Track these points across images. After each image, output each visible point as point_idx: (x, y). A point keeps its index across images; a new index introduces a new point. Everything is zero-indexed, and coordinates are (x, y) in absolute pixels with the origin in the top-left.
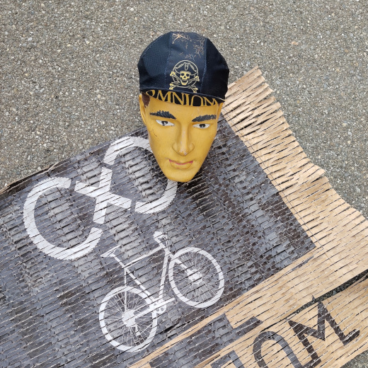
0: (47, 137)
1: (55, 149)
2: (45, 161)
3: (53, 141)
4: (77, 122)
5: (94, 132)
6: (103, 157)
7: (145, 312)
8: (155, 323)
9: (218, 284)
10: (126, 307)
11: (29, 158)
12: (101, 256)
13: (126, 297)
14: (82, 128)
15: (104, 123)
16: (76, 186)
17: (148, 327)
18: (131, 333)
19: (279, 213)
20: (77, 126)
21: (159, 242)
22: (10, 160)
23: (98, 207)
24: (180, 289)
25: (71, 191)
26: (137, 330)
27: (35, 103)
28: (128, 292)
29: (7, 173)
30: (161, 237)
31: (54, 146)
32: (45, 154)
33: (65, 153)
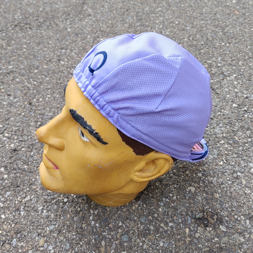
0: (16, 137)
1: (23, 147)
2: (10, 161)
3: (22, 141)
27: (8, 110)
31: (23, 145)
32: (12, 154)
33: (34, 151)
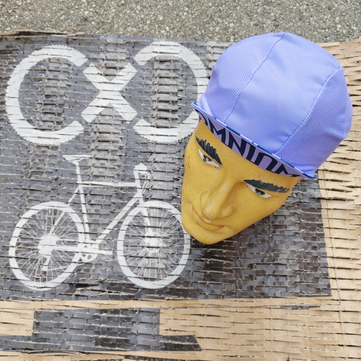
0: (94, 6)
1: (94, 20)
2: (75, 29)
3: (97, 13)
4: (134, 5)
5: (144, 23)
6: (136, 52)
7: (70, 248)
8: (72, 267)
9: (173, 267)
10: (52, 230)
11: (62, 18)
12: (64, 156)
13: (60, 218)
14: (135, 13)
15: (161, 18)
16: (88, 68)
17: (61, 267)
18: (38, 263)
19: (307, 224)
20: (132, 9)
21: (137, 177)
22: (43, 10)
23: (96, 102)
24: (126, 245)
25: (79, 71)
26: (46, 263)
28: (66, 214)
29: (32, 22)
30: (142, 173)
31: (95, 18)
32: (81, 21)
33: (101, 30)
